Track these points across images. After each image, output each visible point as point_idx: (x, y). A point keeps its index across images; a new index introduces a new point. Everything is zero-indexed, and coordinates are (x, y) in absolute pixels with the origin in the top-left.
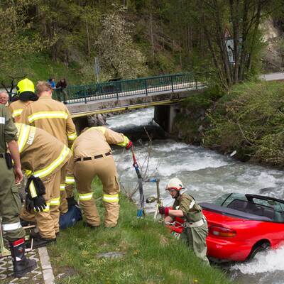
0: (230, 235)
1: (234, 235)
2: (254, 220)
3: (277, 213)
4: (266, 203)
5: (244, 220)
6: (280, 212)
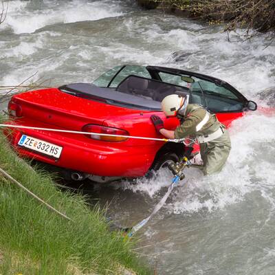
2: (158, 111)
5: (142, 110)
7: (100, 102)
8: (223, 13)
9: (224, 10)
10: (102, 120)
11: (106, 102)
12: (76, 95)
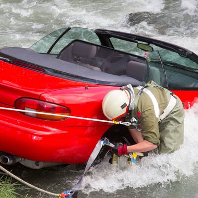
10: (39, 93)
11: (45, 71)
12: (10, 62)
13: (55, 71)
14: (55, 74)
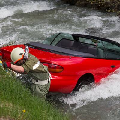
0: (58, 70)
1: (61, 70)
2: (79, 57)
3: (100, 50)
4: (89, 42)
5: (70, 56)
6: (103, 49)
7: (48, 52)
8: (116, 5)
9: (117, 3)
10: (49, 60)
11: (50, 52)
12: (34, 48)
13: (55, 51)
14: (55, 53)
